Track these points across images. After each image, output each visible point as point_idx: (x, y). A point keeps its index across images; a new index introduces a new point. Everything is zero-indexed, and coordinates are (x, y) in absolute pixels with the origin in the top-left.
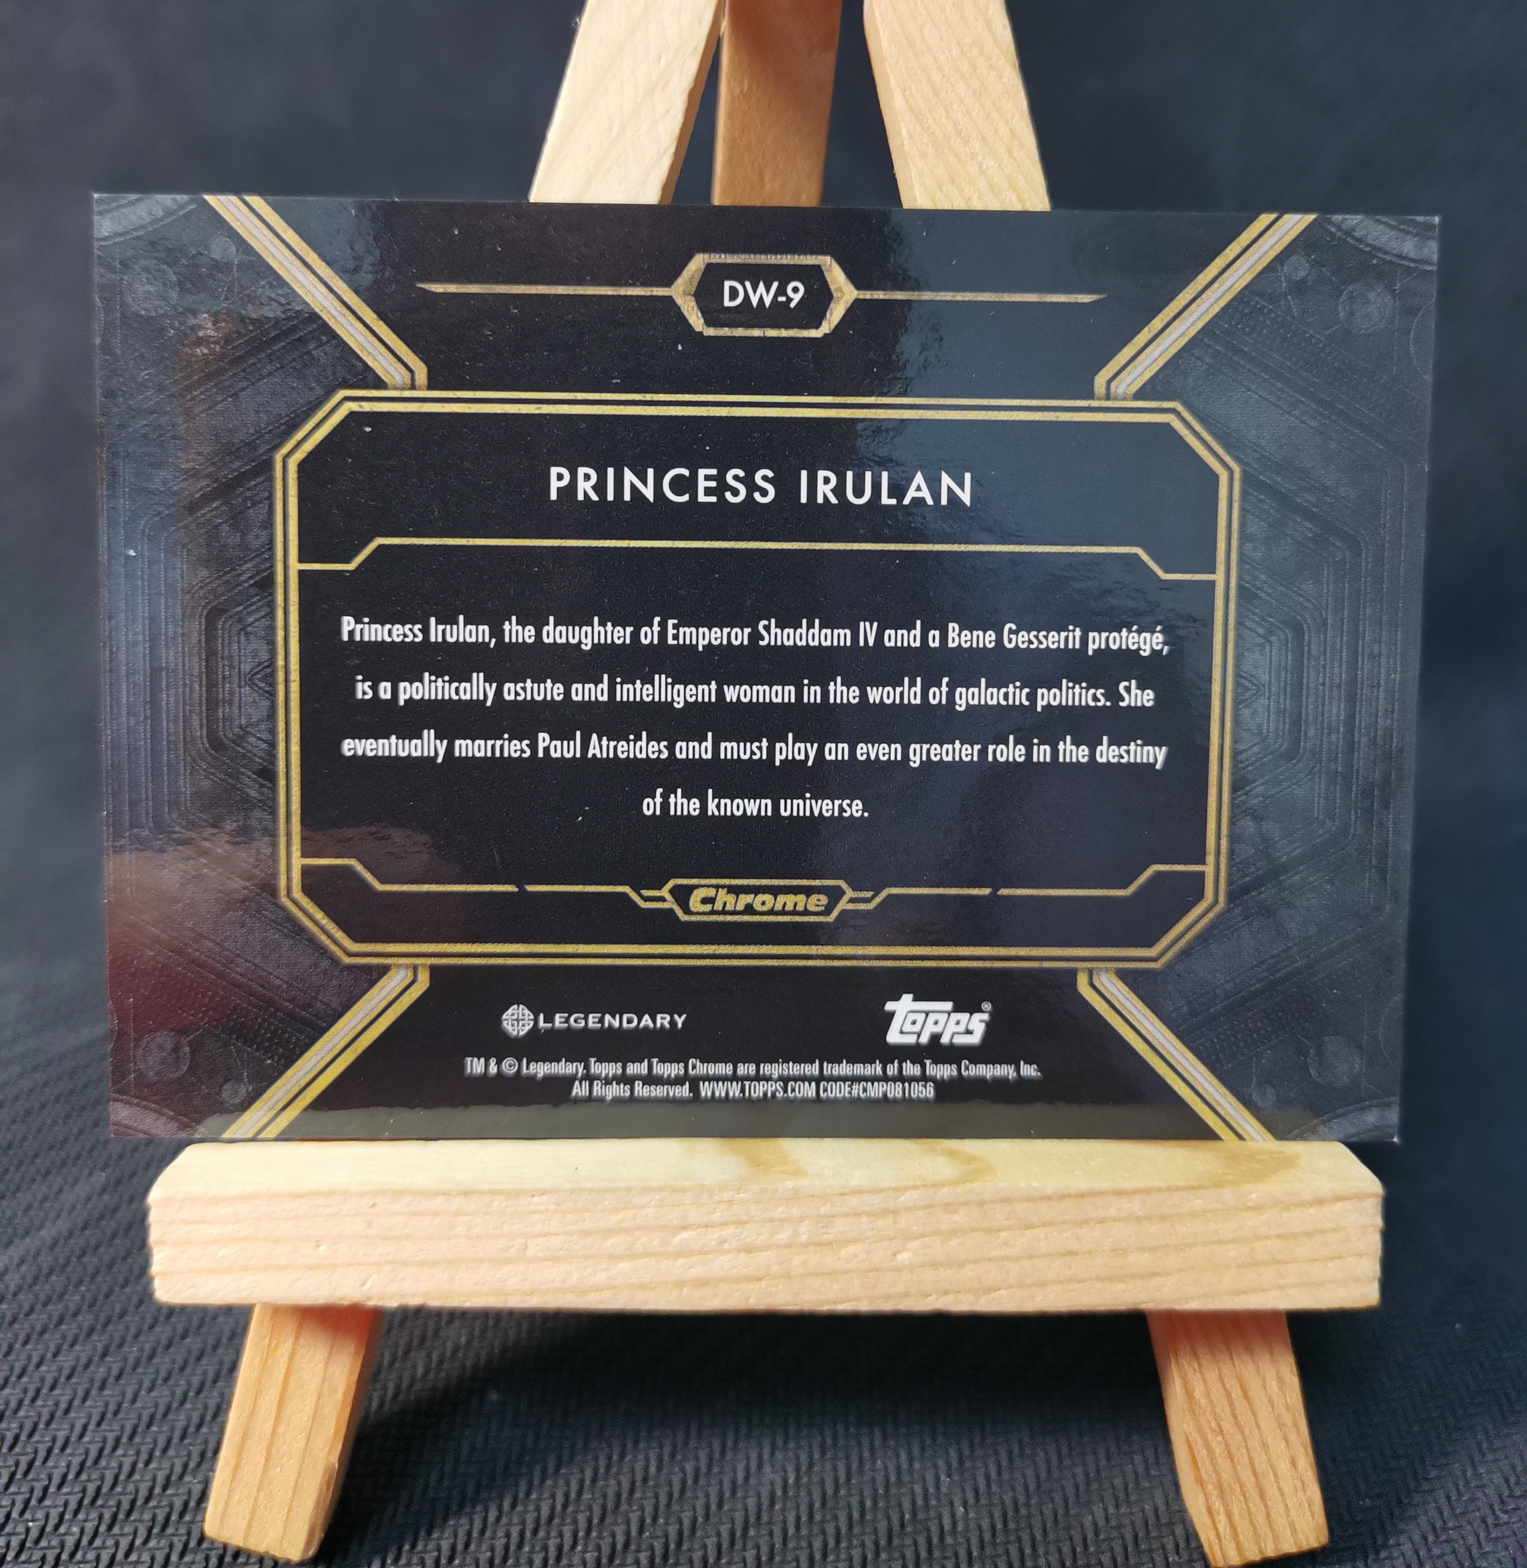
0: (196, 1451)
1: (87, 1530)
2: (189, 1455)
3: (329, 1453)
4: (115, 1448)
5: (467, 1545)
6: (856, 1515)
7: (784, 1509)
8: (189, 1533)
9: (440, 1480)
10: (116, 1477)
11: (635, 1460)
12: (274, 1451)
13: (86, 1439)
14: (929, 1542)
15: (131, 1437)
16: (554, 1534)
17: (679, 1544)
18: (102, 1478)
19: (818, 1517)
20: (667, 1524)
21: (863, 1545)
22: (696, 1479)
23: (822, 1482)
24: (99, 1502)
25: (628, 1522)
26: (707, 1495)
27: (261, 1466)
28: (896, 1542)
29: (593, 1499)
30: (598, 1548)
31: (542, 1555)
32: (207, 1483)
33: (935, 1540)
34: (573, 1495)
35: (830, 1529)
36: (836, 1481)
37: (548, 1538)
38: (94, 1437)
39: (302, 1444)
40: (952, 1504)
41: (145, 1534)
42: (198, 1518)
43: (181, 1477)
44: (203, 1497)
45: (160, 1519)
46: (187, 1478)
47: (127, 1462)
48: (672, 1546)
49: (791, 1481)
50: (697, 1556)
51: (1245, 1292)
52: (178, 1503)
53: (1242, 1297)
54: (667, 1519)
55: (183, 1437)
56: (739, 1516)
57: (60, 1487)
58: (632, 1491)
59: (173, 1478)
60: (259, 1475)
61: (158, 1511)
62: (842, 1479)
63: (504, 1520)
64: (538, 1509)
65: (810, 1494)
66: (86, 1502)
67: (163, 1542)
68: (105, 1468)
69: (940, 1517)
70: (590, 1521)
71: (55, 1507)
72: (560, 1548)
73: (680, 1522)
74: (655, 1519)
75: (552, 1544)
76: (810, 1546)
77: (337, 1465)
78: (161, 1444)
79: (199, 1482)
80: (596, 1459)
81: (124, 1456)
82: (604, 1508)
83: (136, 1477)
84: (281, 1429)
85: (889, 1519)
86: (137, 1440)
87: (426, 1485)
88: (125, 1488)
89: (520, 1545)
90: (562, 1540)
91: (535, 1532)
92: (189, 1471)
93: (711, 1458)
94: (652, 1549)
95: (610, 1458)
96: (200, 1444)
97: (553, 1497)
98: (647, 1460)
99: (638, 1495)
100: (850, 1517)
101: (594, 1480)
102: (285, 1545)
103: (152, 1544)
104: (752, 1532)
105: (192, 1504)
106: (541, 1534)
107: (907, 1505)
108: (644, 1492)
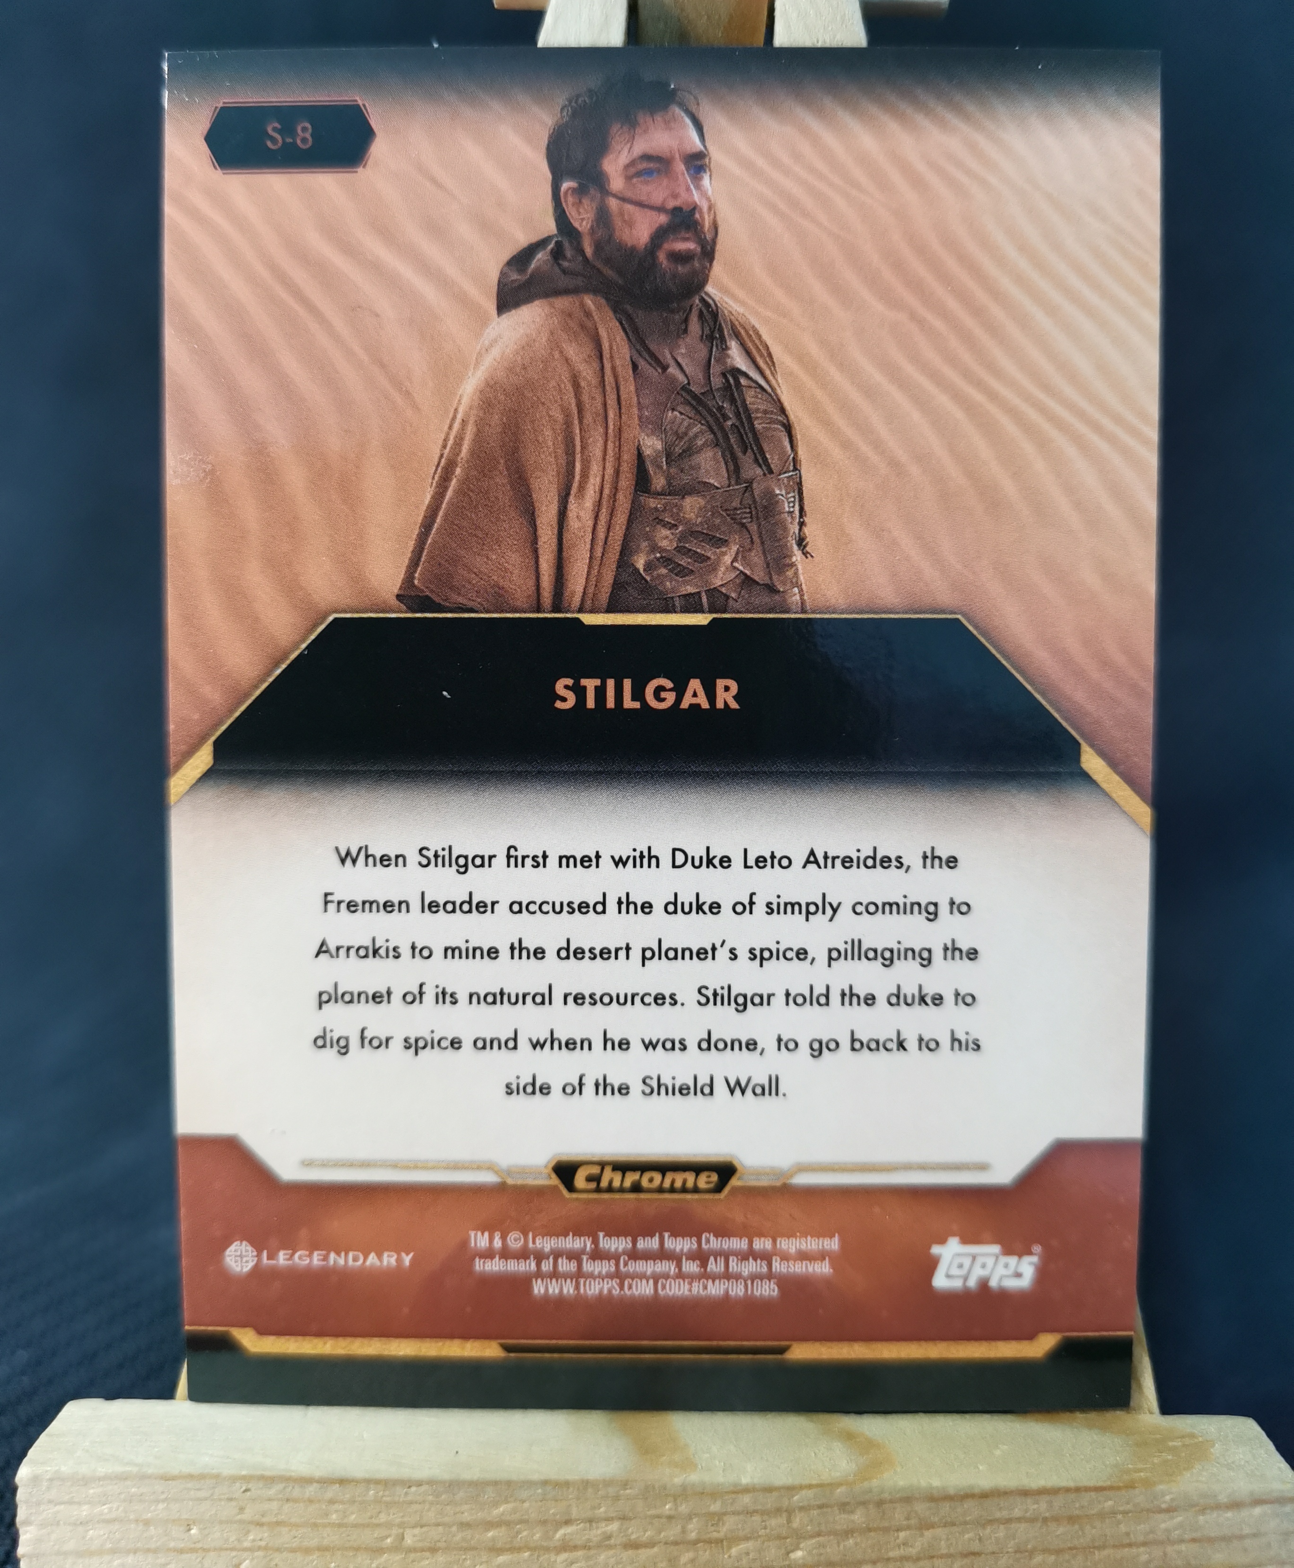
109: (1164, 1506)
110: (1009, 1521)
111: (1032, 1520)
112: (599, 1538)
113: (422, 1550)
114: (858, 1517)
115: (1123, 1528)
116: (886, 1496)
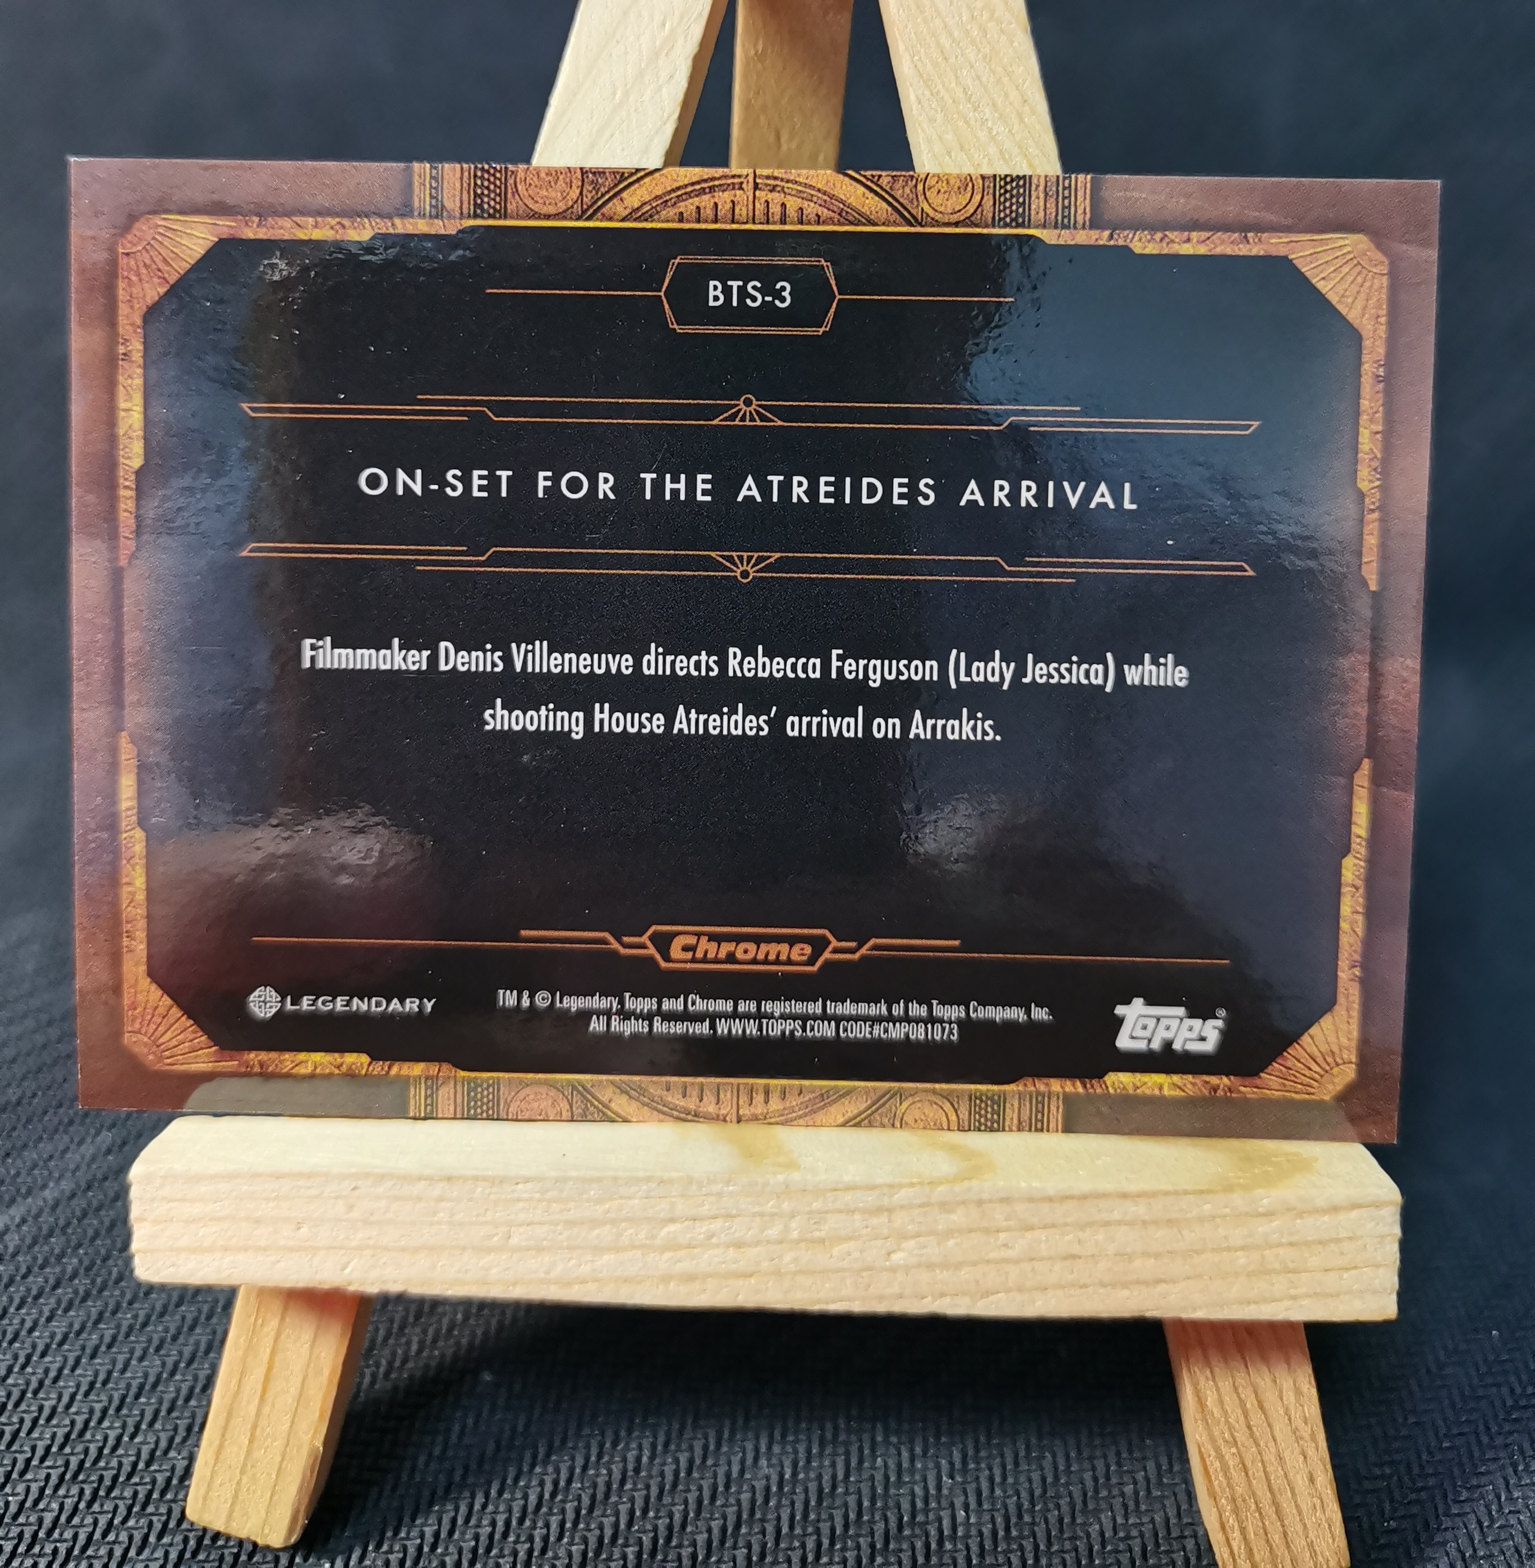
0: (183, 1424)
1: (66, 1507)
2: (176, 1429)
3: (314, 1437)
4: (100, 1421)
5: (451, 1533)
6: (852, 1516)
7: (779, 1506)
8: (170, 1512)
9: (427, 1465)
10: (100, 1450)
11: (627, 1448)
12: (258, 1430)
13: (73, 1410)
14: (927, 1546)
15: (119, 1409)
16: (540, 1524)
17: (669, 1539)
18: (86, 1451)
19: (812, 1516)
20: (657, 1518)
21: (858, 1547)
22: (689, 1472)
23: (819, 1477)
24: (81, 1477)
25: (617, 1514)
26: (700, 1489)
27: (245, 1448)
28: (892, 1546)
29: (582, 1489)
30: (585, 1541)
31: (527, 1546)
32: (191, 1459)
33: (934, 1546)
34: (562, 1484)
35: (825, 1528)
36: (834, 1477)
37: (534, 1528)
38: (80, 1408)
39: (287, 1425)
40: (952, 1505)
41: (125, 1513)
42: (181, 1496)
43: (166, 1452)
44: (187, 1473)
45: (141, 1496)
46: (172, 1454)
47: (112, 1435)
48: (661, 1541)
49: (787, 1476)
50: (686, 1552)
51: (1255, 1302)
52: (160, 1478)
53: (1252, 1307)
54: (658, 1511)
55: (170, 1411)
56: (731, 1511)
57: (43, 1460)
58: (623, 1482)
59: (158, 1453)
60: (242, 1457)
61: (139, 1488)
62: (840, 1475)
63: (490, 1508)
64: (525, 1497)
65: (806, 1490)
66: (68, 1477)
67: (143, 1522)
68: (89, 1441)
69: (940, 1520)
70: (578, 1511)
71: (36, 1481)
72: (546, 1539)
73: (671, 1516)
74: (645, 1511)
75: (538, 1534)
76: (803, 1546)
77: (321, 1449)
78: (148, 1417)
79: (183, 1459)
80: (588, 1447)
81: (109, 1428)
82: (593, 1498)
83: (120, 1451)
84: (266, 1410)
85: (886, 1520)
86: (124, 1411)
87: (413, 1469)
88: (107, 1463)
89: (505, 1535)
90: (548, 1530)
91: (521, 1521)
92: (174, 1446)
93: (705, 1448)
94: (640, 1543)
95: (601, 1446)
96: (188, 1418)
97: (542, 1484)
98: (640, 1448)
99: (628, 1486)
100: (846, 1517)
101: (585, 1468)
102: (267, 1531)
103: (131, 1523)
104: (744, 1530)
105: (175, 1482)
106: (528, 1523)
107: (906, 1506)
108: (635, 1484)
109: (1261, 1210)
110: (1107, 1224)
111: (1131, 1224)
112: (702, 1236)
113: (528, 1249)
114: (957, 1218)
115: (1221, 1232)
116: (985, 1196)
